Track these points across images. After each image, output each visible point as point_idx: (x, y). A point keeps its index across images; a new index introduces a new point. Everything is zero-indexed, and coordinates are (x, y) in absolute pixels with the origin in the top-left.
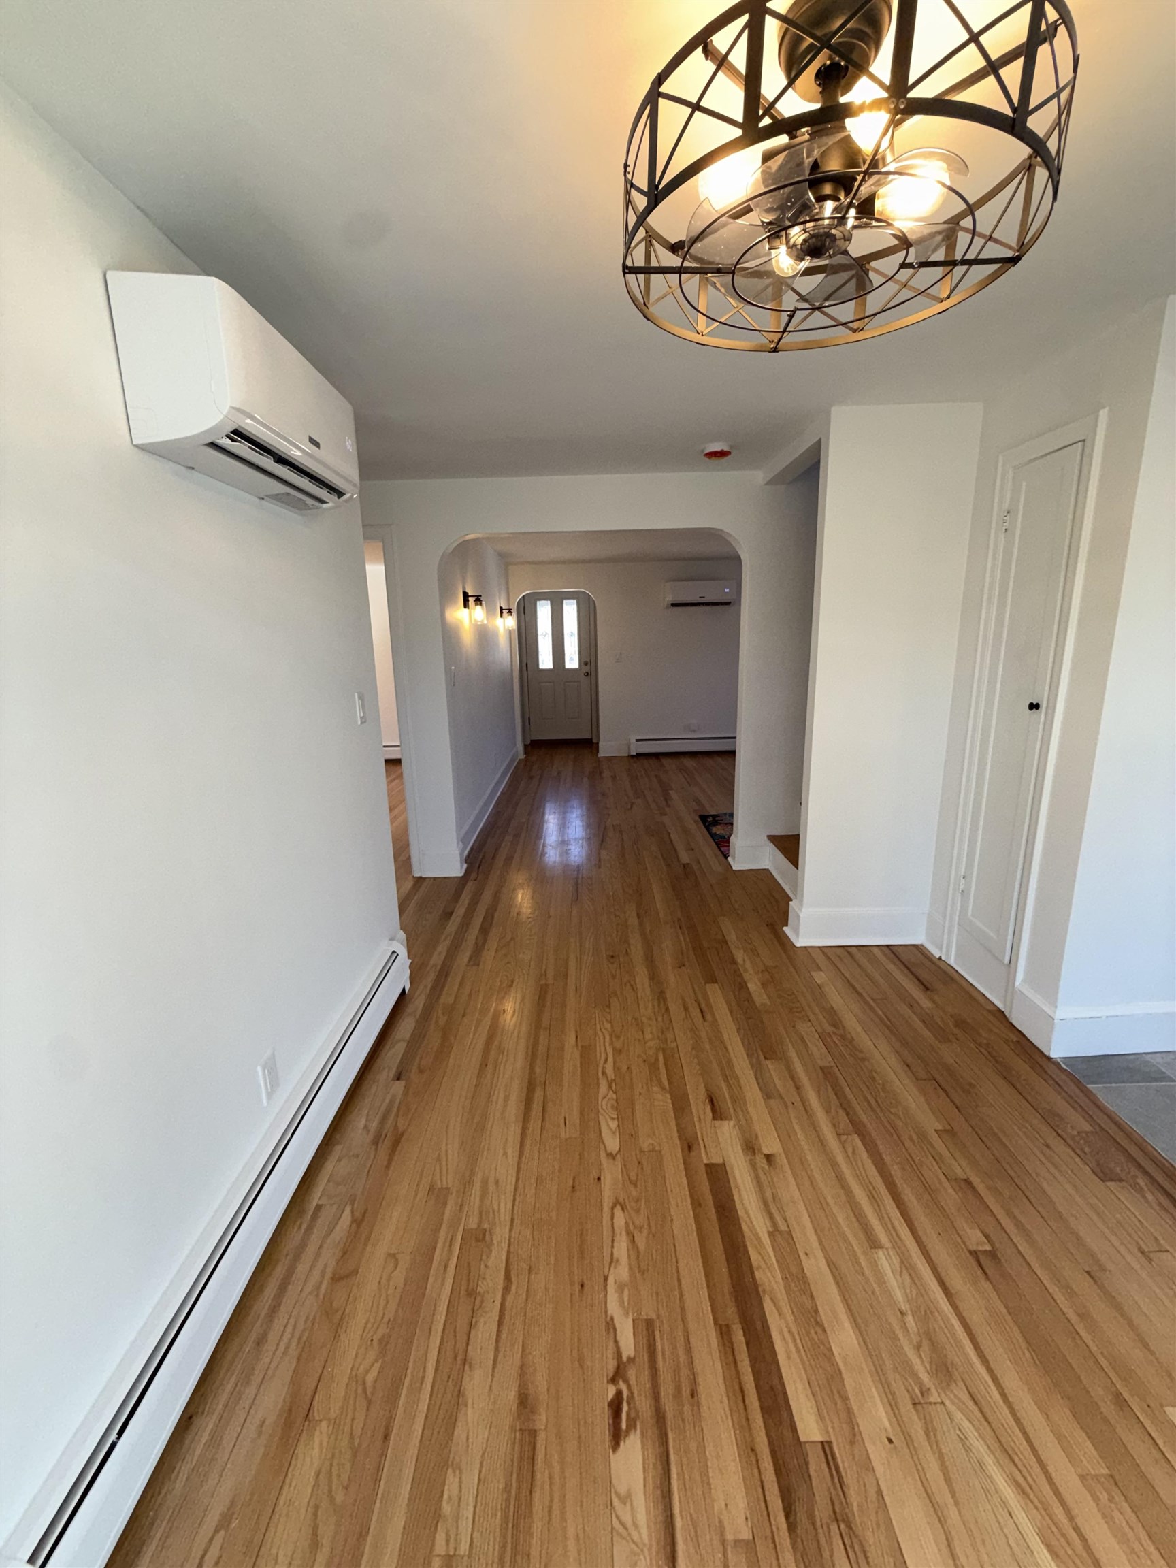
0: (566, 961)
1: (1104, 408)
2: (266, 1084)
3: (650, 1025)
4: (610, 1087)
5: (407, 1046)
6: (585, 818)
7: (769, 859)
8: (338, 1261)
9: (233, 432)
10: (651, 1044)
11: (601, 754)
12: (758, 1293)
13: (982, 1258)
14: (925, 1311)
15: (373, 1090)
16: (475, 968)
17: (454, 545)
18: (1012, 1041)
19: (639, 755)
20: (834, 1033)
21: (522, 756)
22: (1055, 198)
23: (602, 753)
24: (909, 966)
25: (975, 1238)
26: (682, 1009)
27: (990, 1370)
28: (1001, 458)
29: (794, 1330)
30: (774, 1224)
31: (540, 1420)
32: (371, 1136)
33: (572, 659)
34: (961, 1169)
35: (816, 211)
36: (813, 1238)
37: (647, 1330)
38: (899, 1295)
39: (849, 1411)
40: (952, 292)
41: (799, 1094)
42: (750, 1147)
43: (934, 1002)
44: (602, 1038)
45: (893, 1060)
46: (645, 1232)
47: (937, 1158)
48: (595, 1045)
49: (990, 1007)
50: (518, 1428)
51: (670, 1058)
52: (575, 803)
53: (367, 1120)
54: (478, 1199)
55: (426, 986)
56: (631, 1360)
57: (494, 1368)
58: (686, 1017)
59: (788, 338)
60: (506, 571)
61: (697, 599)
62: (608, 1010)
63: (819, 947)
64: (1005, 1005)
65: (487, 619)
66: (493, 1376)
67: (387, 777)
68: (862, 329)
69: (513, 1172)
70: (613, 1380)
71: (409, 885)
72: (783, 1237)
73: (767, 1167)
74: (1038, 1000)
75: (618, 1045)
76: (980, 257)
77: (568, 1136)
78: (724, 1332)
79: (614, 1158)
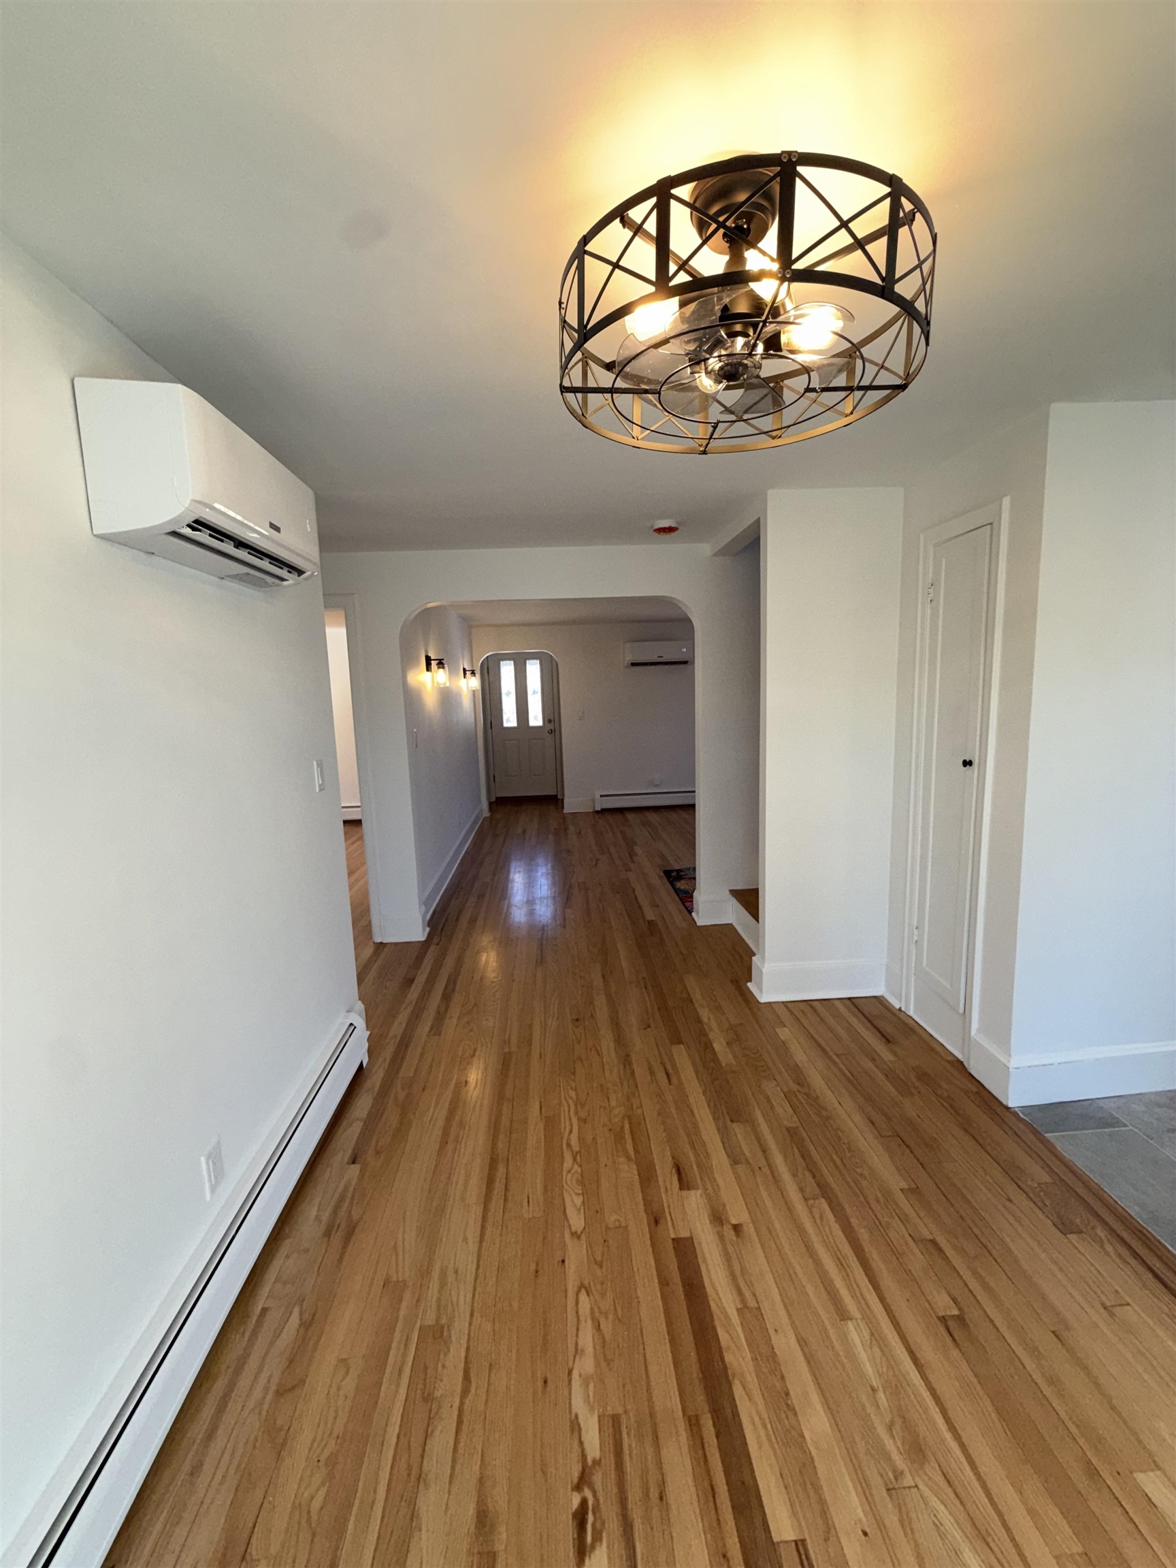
0: (531, 1026)
1: (1006, 496)
2: (210, 1176)
3: (615, 1092)
4: (575, 1159)
5: (364, 1125)
6: (550, 876)
7: (733, 914)
8: (283, 1373)
9: (194, 522)
10: (616, 1111)
11: (565, 811)
12: (727, 1377)
13: (951, 1323)
14: (896, 1385)
15: (327, 1175)
16: (437, 1037)
17: (416, 613)
18: (972, 1092)
19: (604, 811)
20: (799, 1091)
21: (486, 814)
22: (927, 344)
23: (568, 808)
24: (870, 1018)
25: (944, 1304)
26: (648, 1073)
27: (963, 1447)
28: (922, 536)
29: (765, 1416)
30: (743, 1301)
31: (499, 1539)
32: (323, 1228)
33: (536, 718)
34: (927, 1230)
35: (729, 345)
36: (782, 1312)
37: (613, 1426)
38: (869, 1369)
39: (822, 1502)
40: (854, 408)
41: (766, 1158)
42: (718, 1218)
43: (895, 1054)
44: (566, 1108)
45: (858, 1118)
46: (611, 1317)
47: (904, 1219)
48: (560, 1115)
49: (950, 1058)
50: (476, 1551)
51: (636, 1125)
52: (541, 861)
53: (318, 1211)
54: (436, 1292)
55: (385, 1060)
56: (597, 1463)
57: (450, 1483)
58: (652, 1082)
59: (713, 443)
60: (470, 635)
61: (655, 659)
62: (573, 1077)
63: (783, 1002)
64: (963, 1054)
65: (450, 680)
66: (449, 1492)
67: (346, 840)
68: (780, 437)
69: (472, 1259)
70: (578, 1488)
71: (368, 951)
72: (752, 1314)
73: (734, 1238)
74: (992, 1049)
75: (583, 1115)
76: (873, 384)
77: (530, 1216)
78: (693, 1423)
79: (579, 1237)
